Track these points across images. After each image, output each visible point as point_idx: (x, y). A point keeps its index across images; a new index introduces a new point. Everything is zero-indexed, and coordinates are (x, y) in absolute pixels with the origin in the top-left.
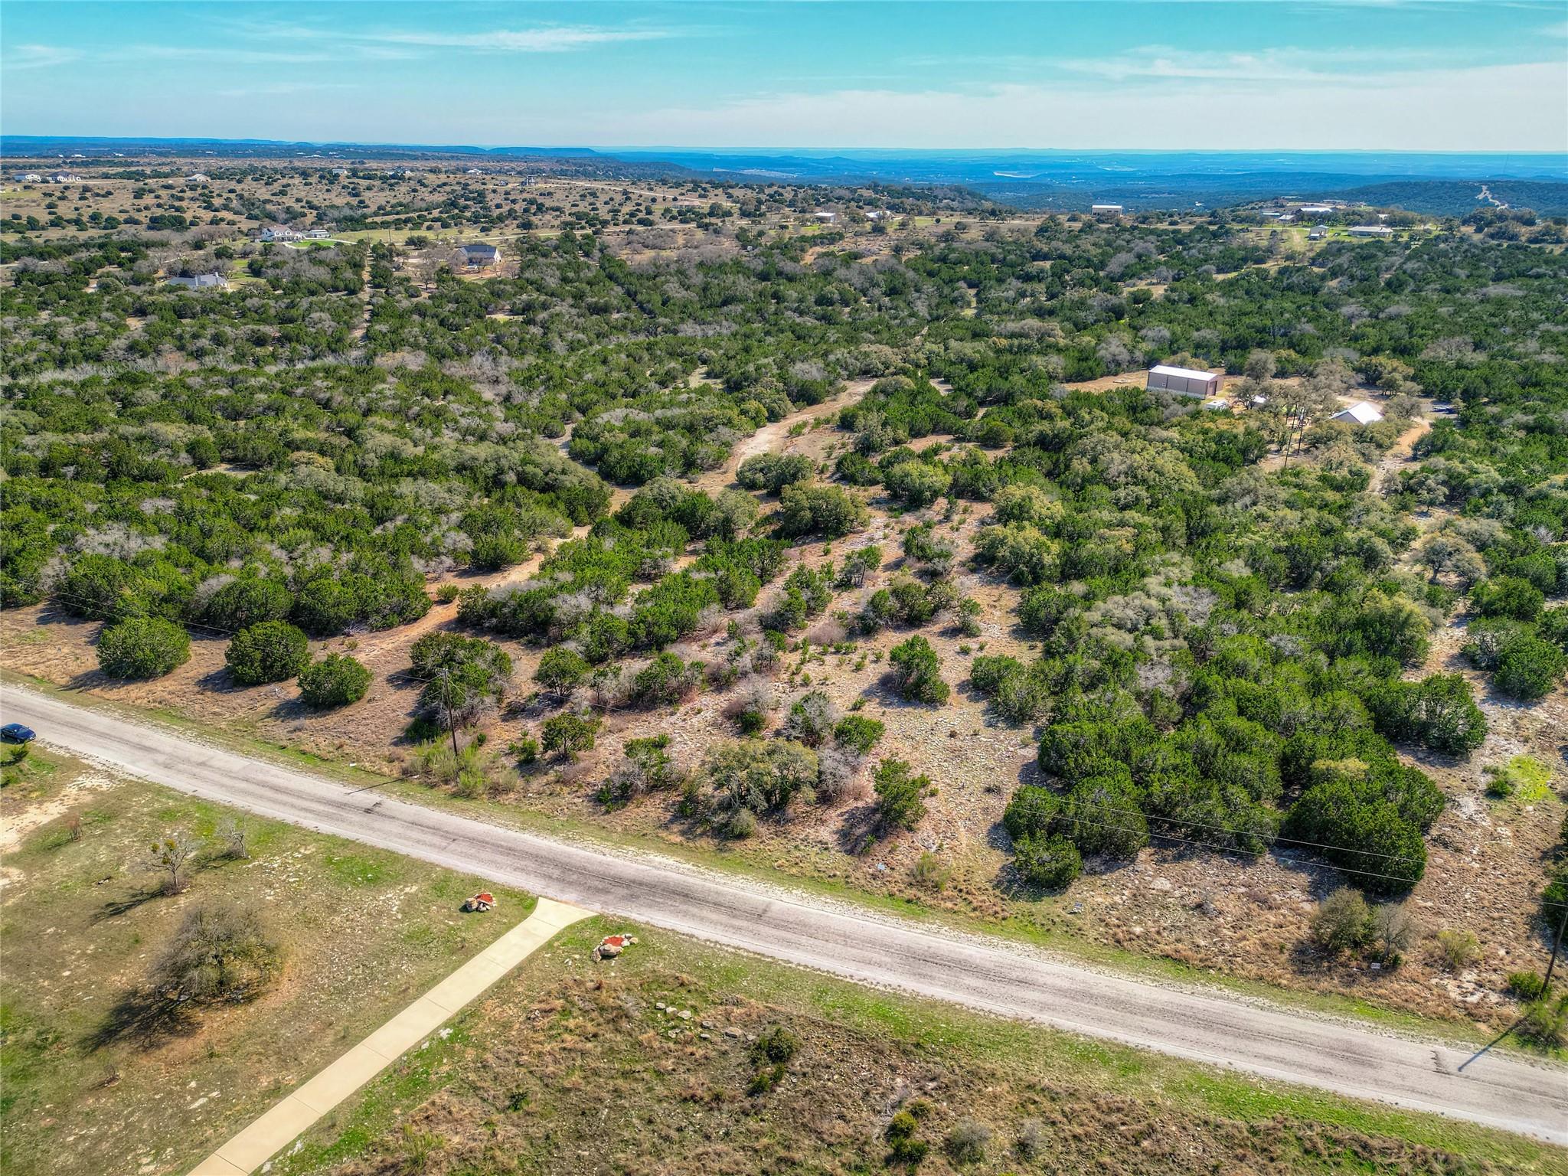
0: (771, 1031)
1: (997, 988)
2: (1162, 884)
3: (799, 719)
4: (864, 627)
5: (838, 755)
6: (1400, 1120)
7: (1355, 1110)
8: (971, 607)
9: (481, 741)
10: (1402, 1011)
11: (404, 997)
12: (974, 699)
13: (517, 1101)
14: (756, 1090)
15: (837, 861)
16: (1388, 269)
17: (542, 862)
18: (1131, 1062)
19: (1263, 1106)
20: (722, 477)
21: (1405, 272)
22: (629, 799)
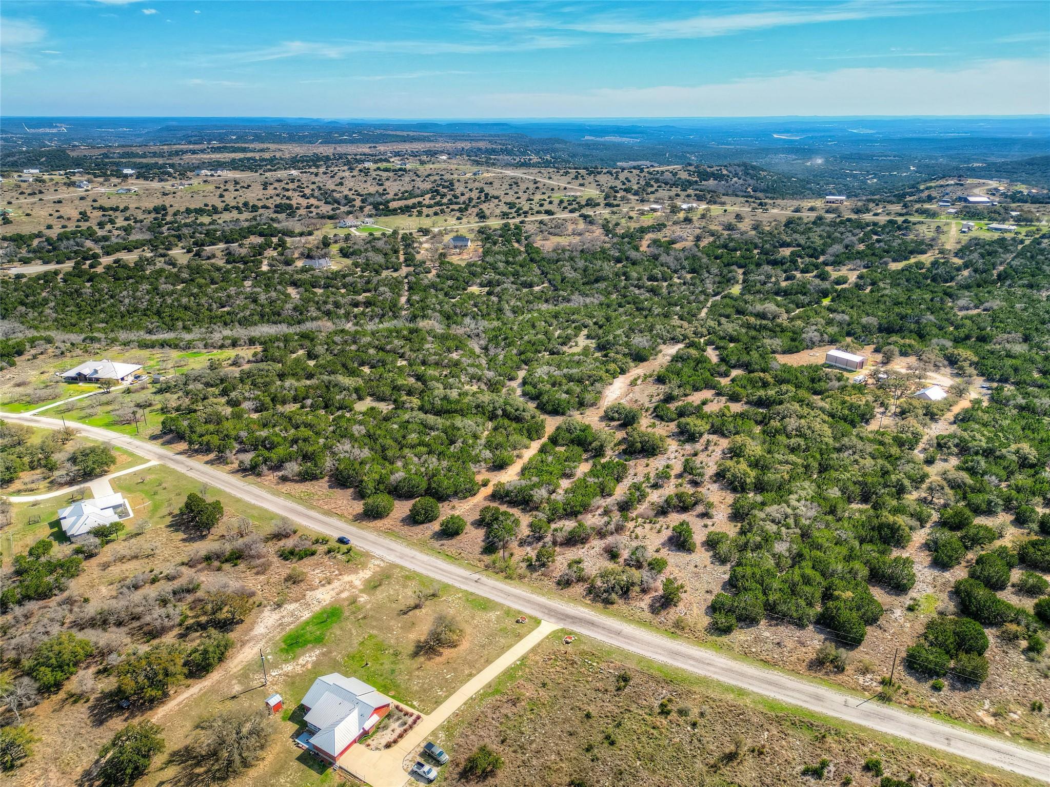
0: (623, 672)
1: (701, 665)
2: (767, 634)
3: (634, 557)
4: (663, 511)
5: (649, 574)
6: (826, 718)
7: (812, 714)
8: (710, 505)
9: (512, 555)
10: (841, 685)
11: (504, 649)
12: (707, 550)
13: (544, 685)
14: (619, 689)
15: (647, 615)
16: (1001, 264)
17: (541, 607)
18: (741, 692)
19: (782, 709)
20: (597, 411)
21: (1011, 267)
22: (570, 584)
